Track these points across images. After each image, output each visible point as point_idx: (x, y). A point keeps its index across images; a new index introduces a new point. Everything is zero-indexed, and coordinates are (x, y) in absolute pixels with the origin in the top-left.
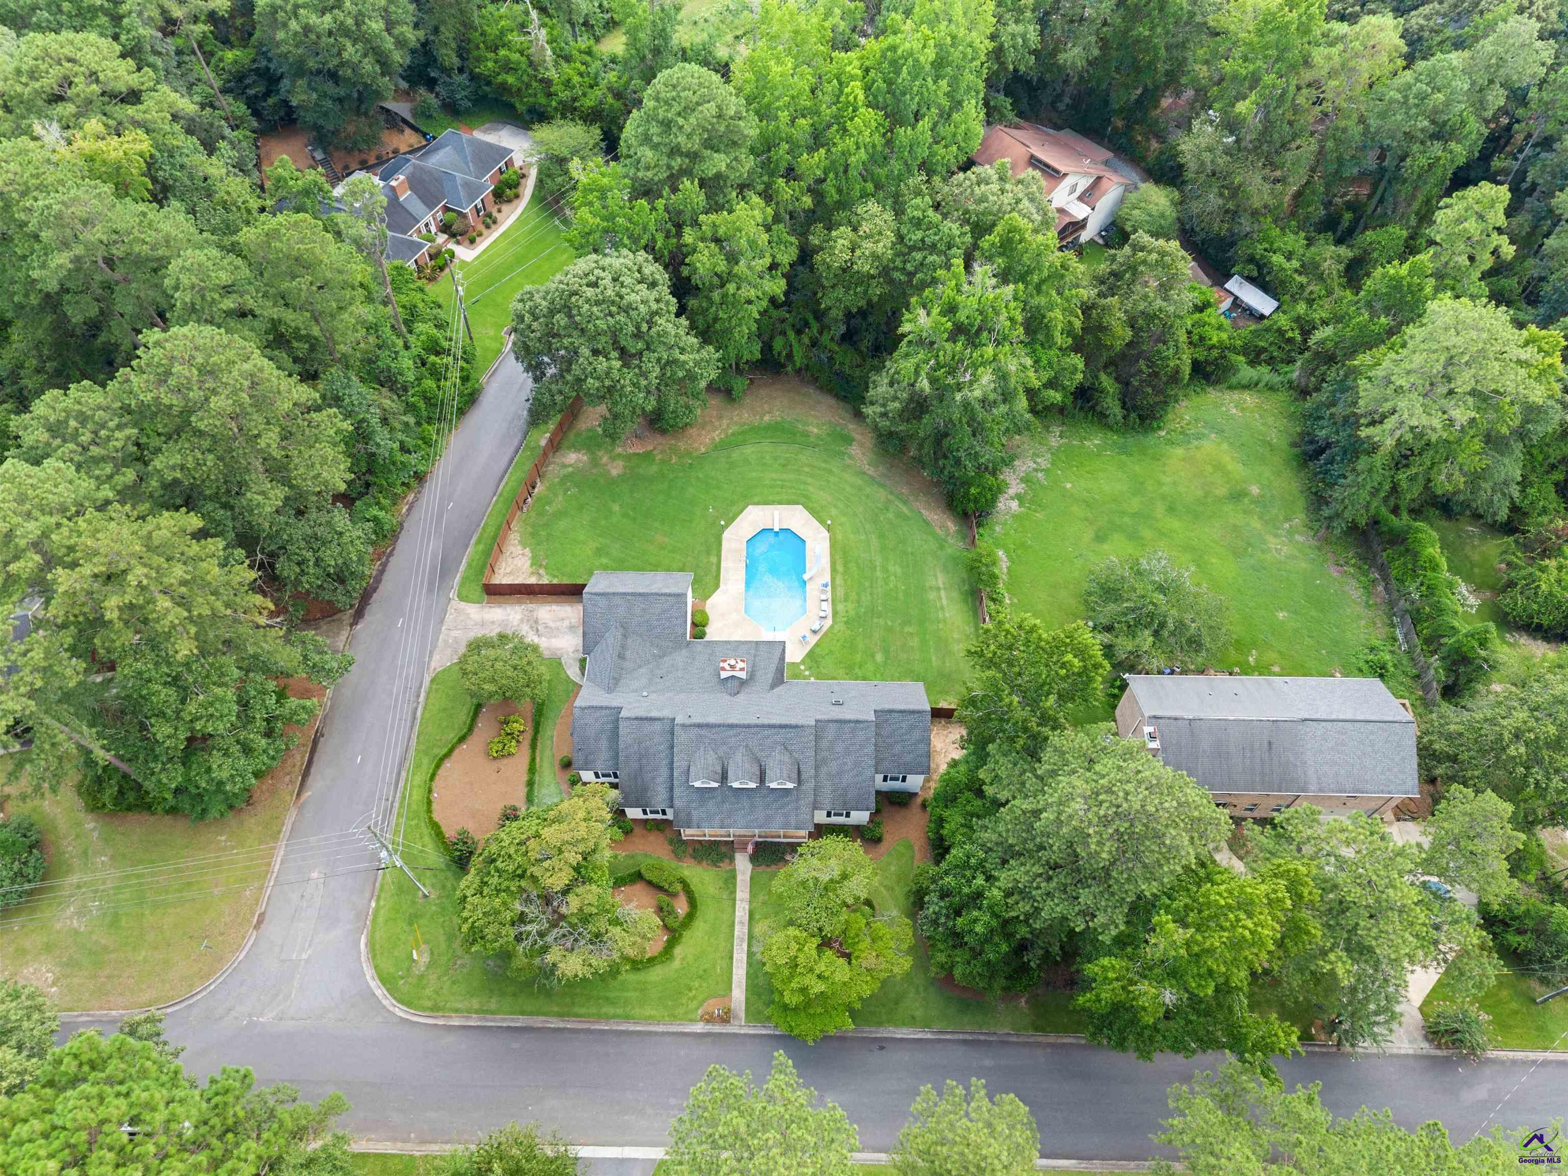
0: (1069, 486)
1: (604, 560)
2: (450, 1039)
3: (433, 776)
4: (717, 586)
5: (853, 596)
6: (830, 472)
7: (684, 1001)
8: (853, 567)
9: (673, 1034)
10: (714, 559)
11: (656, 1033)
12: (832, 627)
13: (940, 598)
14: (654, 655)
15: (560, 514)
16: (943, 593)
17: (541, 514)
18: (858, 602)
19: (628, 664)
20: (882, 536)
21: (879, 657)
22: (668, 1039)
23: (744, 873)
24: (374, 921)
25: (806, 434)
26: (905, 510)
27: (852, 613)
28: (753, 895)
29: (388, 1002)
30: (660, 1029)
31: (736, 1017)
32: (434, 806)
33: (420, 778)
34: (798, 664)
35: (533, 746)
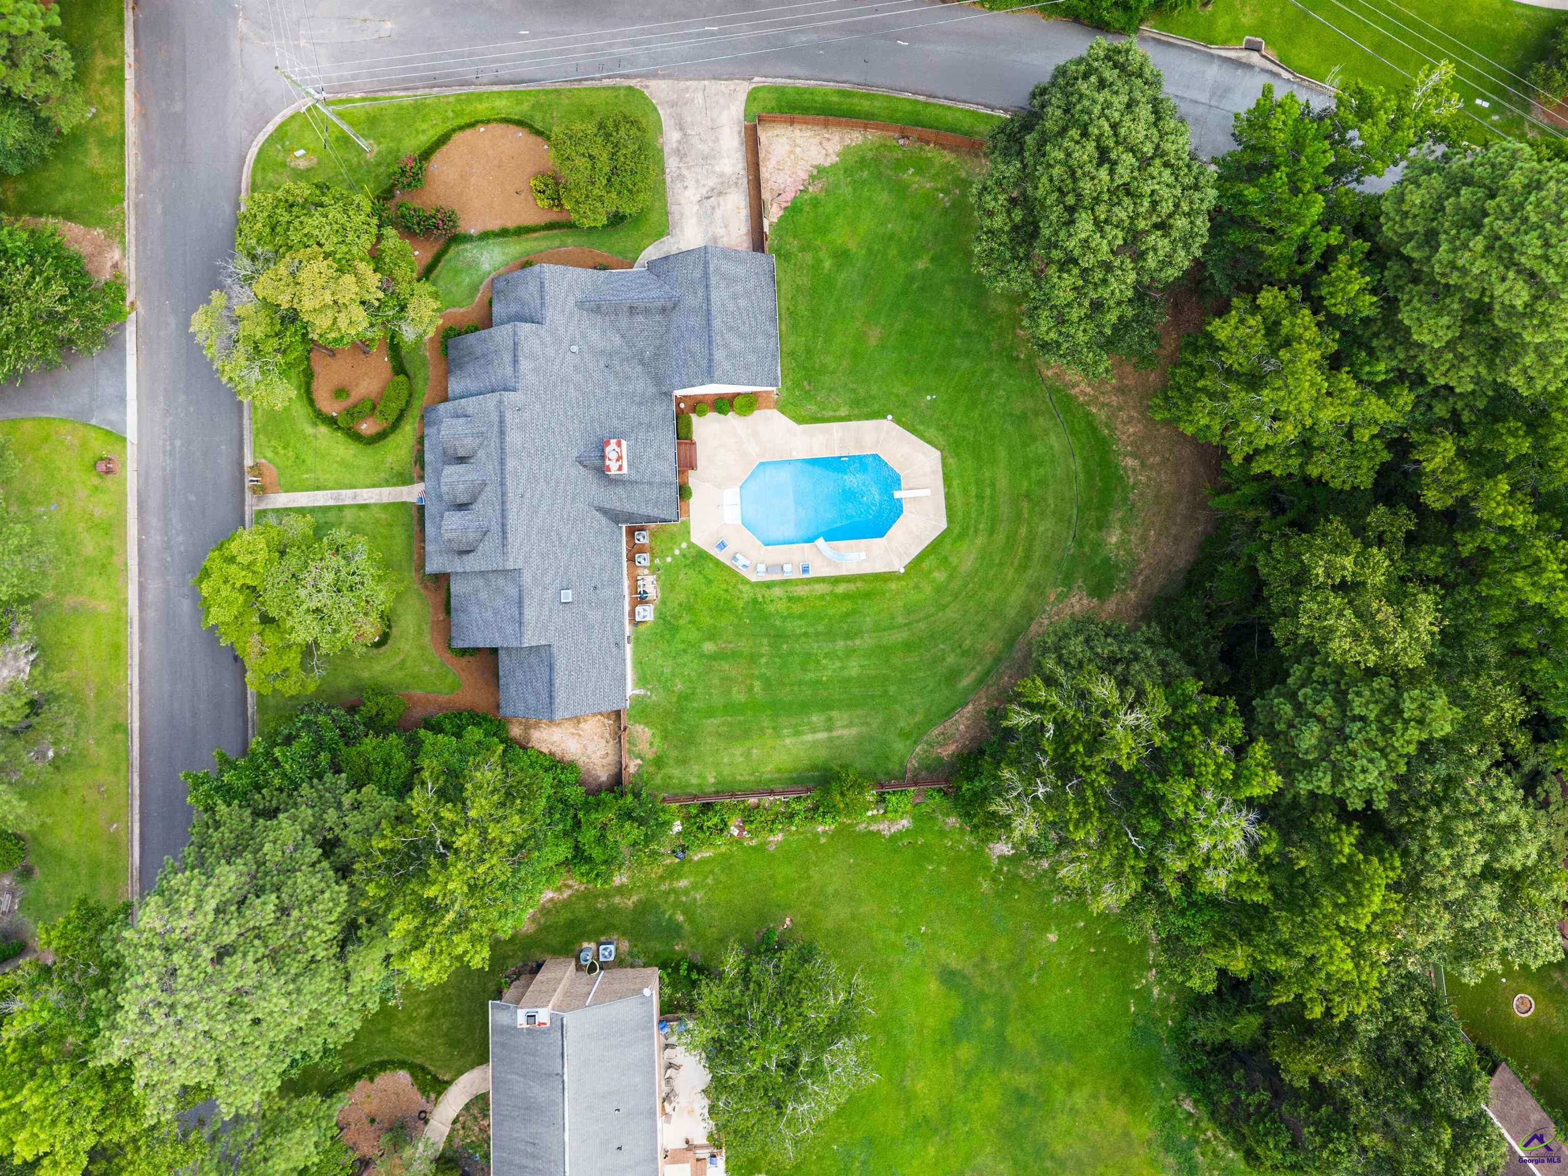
0: (1052, 937)
1: (827, 264)
2: (227, 208)
3: (507, 121)
4: (800, 420)
5: (797, 609)
6: (1023, 567)
7: (273, 443)
8: (847, 606)
9: (242, 435)
10: (843, 411)
11: (241, 417)
12: (746, 582)
13: (814, 730)
14: (642, 352)
15: (900, 190)
16: (822, 736)
17: (899, 165)
18: (791, 616)
19: (624, 322)
20: (908, 647)
21: (709, 647)
22: (235, 431)
23: (409, 494)
24: (341, 101)
25: (1102, 525)
26: (966, 682)
27: (771, 608)
28: (385, 507)
29: (261, 138)
30: (246, 421)
31: (260, 499)
32: (469, 132)
33: (503, 106)
34: (688, 540)
35: (550, 226)
